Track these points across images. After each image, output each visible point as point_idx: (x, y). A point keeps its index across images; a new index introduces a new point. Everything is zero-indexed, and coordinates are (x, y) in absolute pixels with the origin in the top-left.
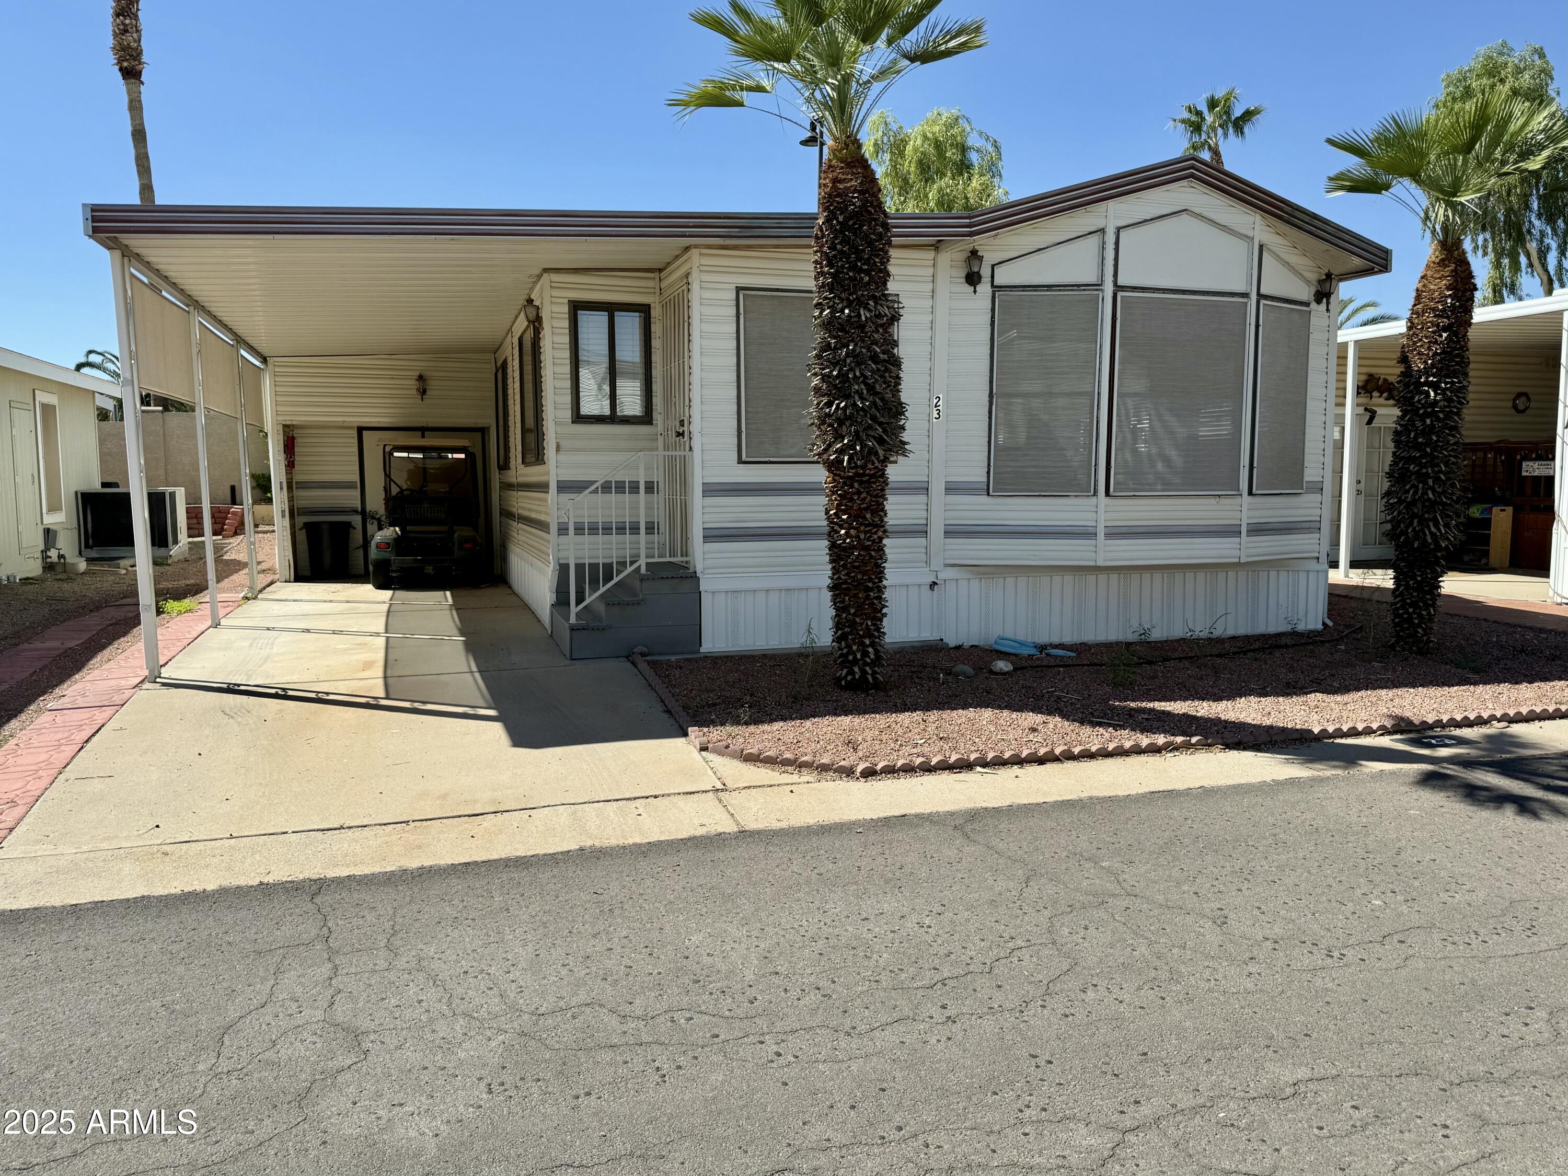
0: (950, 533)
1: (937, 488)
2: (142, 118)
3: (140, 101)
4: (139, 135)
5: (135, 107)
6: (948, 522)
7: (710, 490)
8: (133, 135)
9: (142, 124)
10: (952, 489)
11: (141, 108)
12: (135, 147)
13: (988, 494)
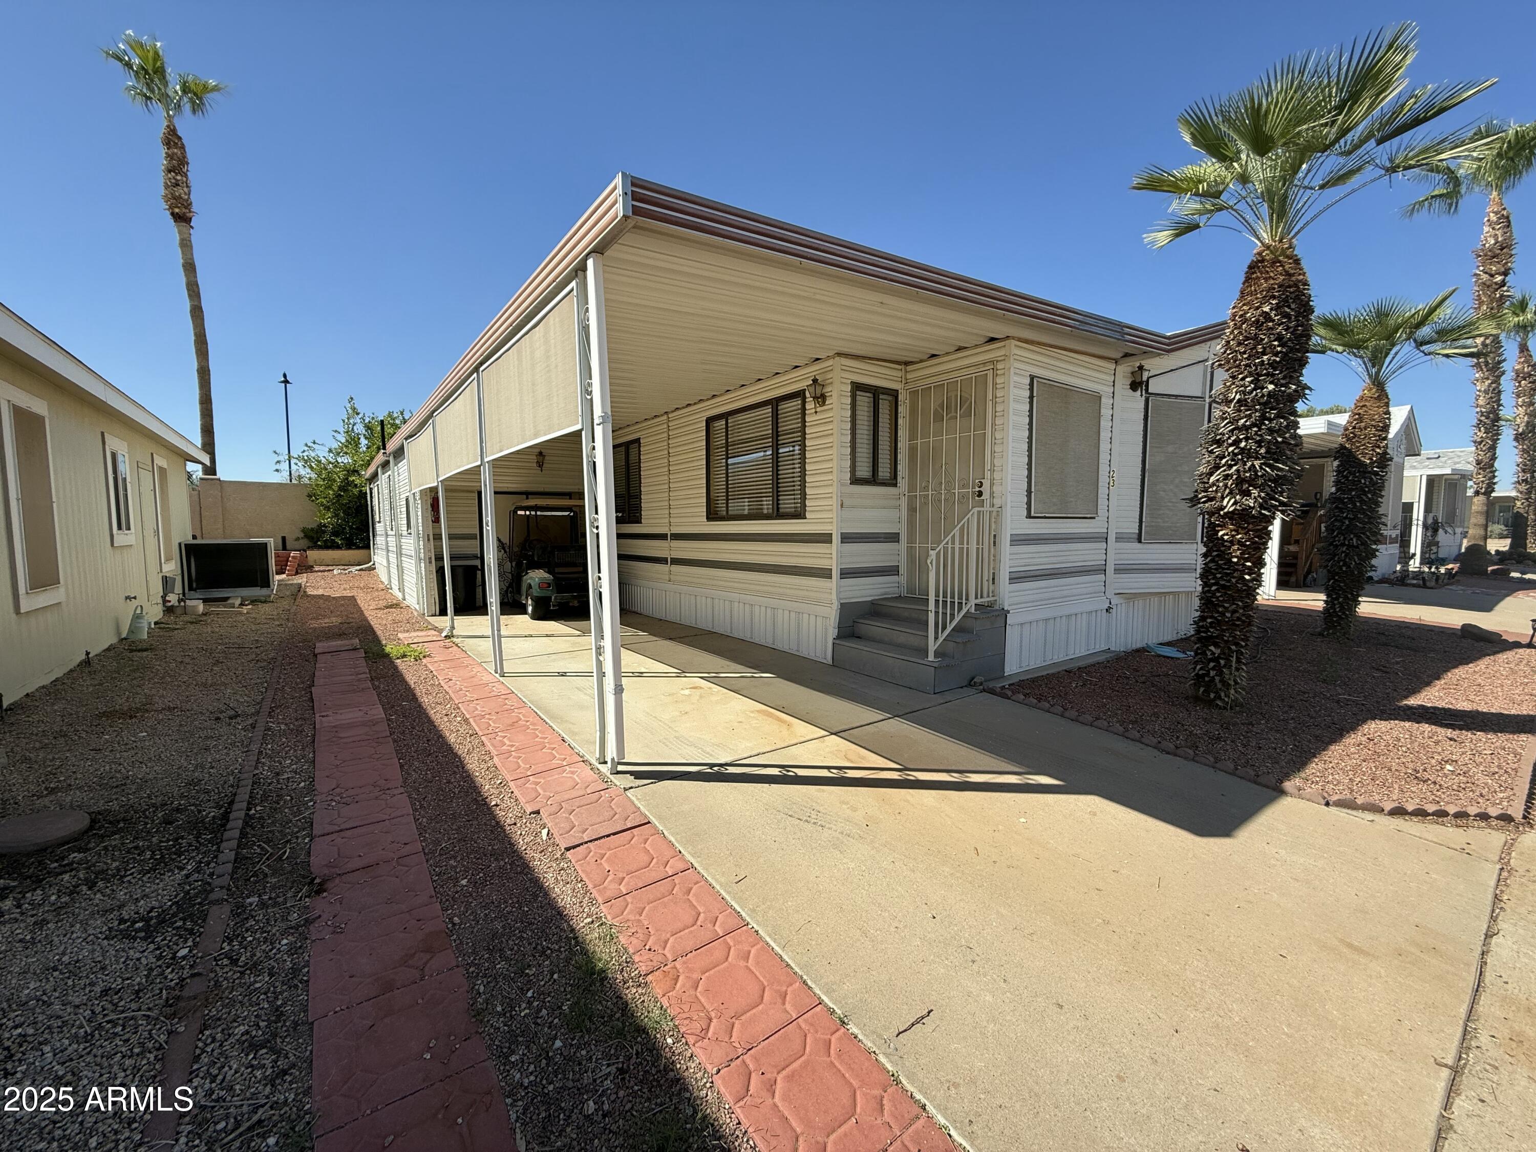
0: (1117, 571)
1: (1112, 538)
2: (192, 254)
3: (190, 241)
4: (190, 267)
5: (186, 245)
6: (1117, 562)
7: (1017, 540)
8: (183, 266)
9: (192, 259)
10: (1120, 538)
11: (191, 247)
12: (186, 275)
13: (1140, 541)
